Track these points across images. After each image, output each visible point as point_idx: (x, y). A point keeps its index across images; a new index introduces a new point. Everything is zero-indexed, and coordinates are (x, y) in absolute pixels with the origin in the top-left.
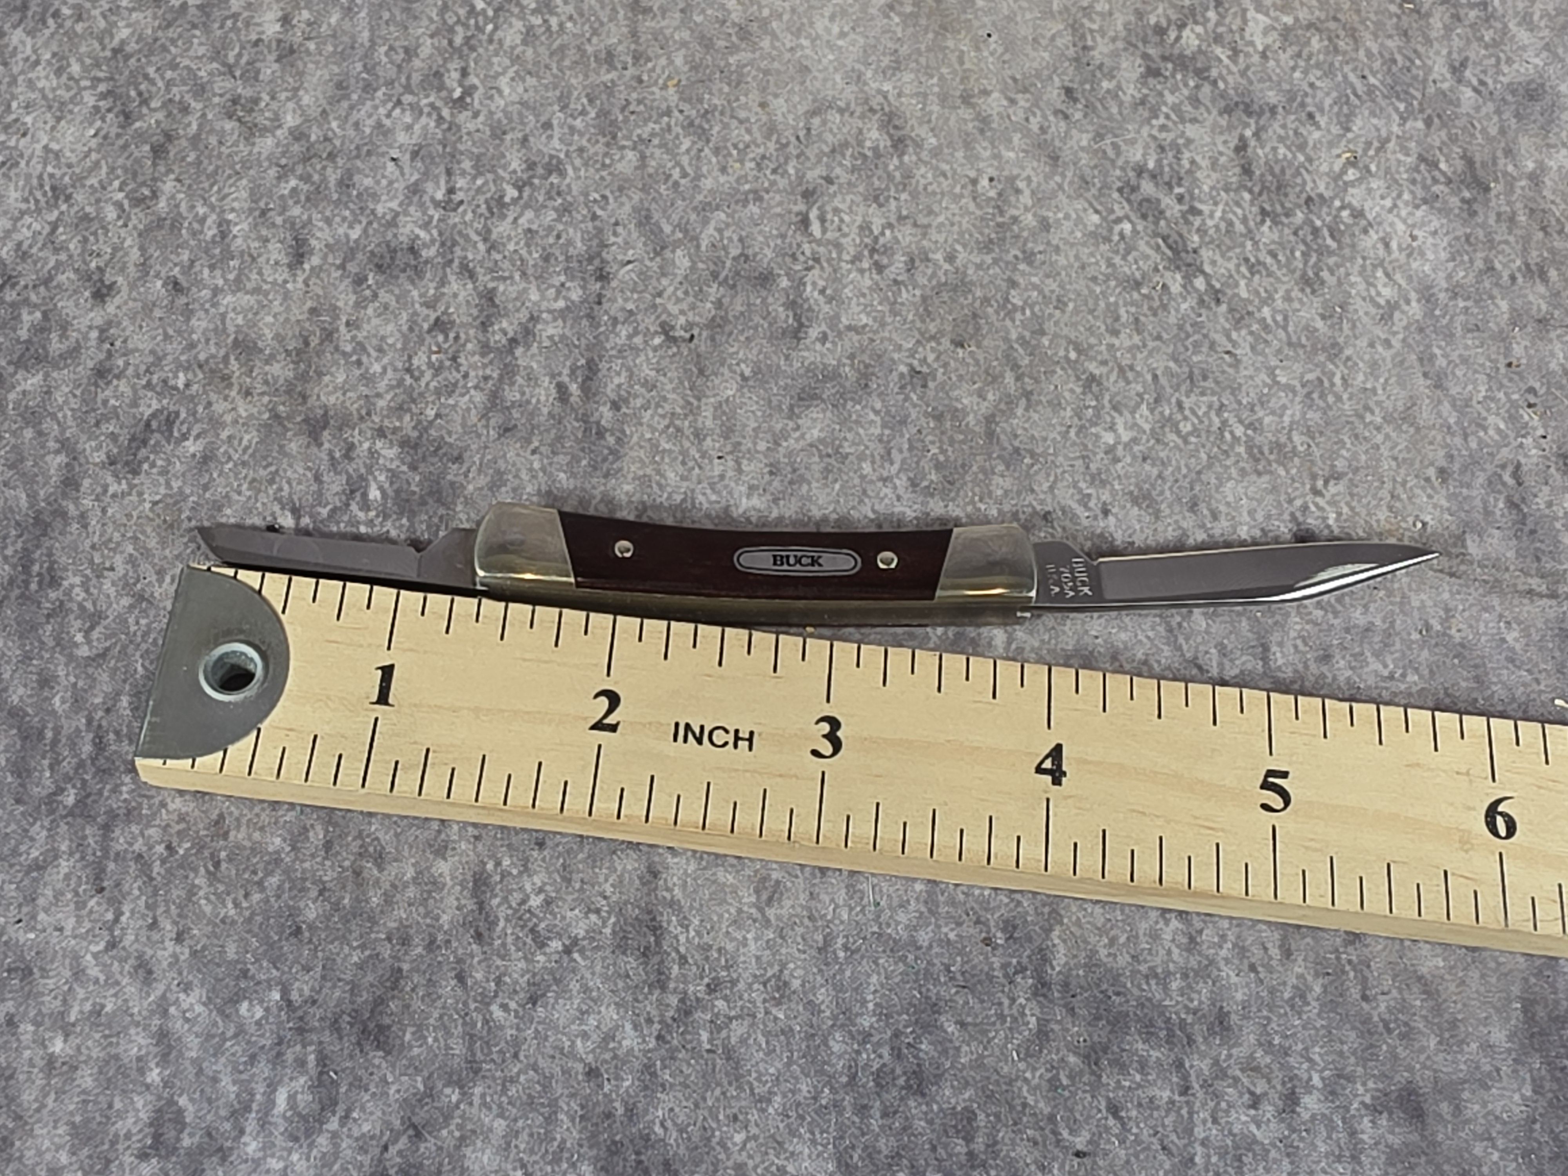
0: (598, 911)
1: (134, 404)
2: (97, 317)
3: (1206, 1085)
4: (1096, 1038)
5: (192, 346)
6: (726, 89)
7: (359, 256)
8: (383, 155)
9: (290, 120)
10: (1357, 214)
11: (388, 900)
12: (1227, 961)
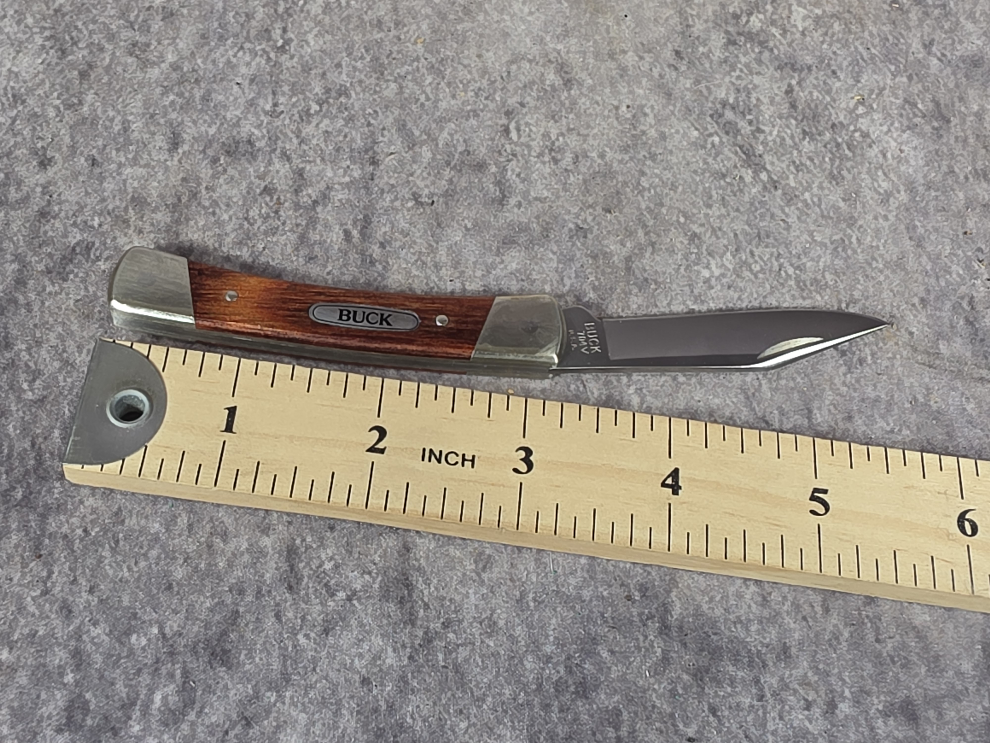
0: (370, 573)
1: (65, 236)
2: (41, 178)
3: (775, 694)
4: (701, 663)
5: (103, 200)
6: (455, 45)
7: (215, 145)
8: (231, 81)
9: (171, 58)
10: (865, 135)
11: (230, 564)
12: (788, 613)
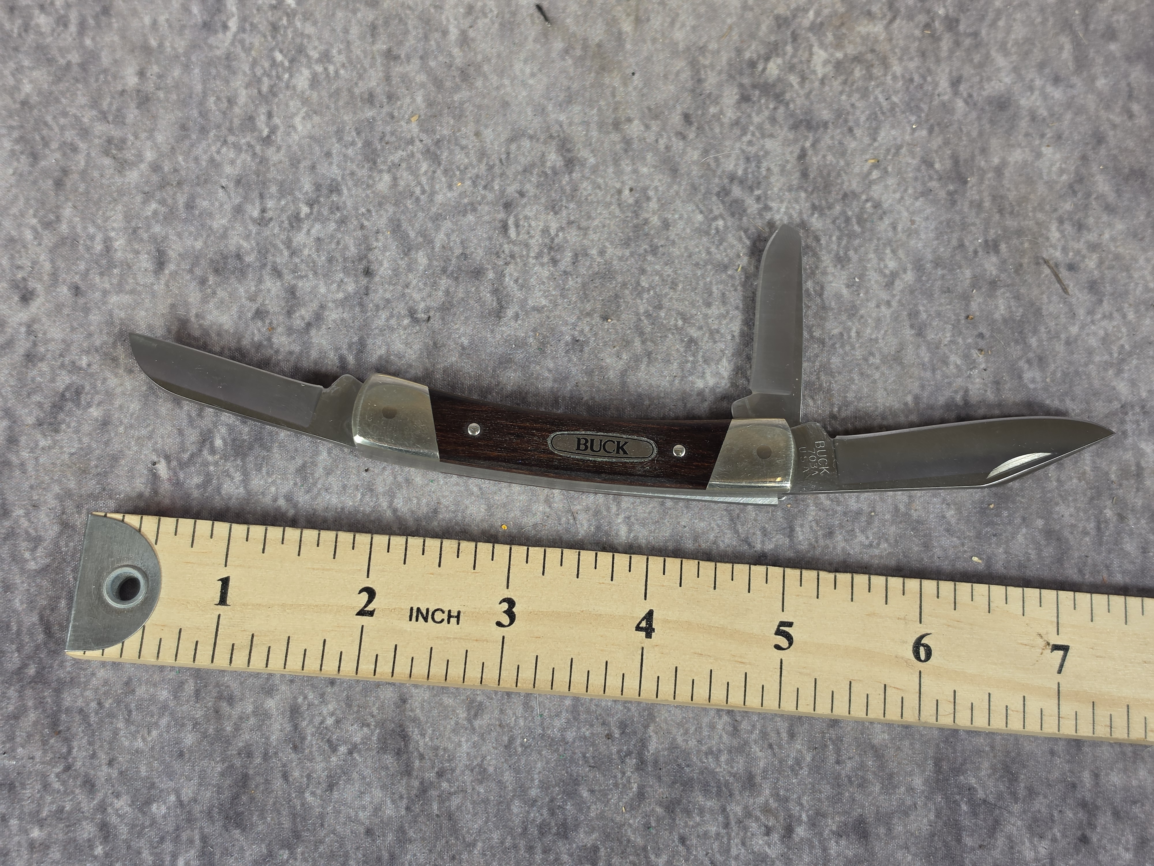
0: (368, 725)
1: (53, 380)
2: (23, 316)
4: (673, 796)
5: (90, 335)
6: (452, 122)
7: (203, 262)
8: (216, 183)
9: (149, 155)
10: (877, 205)
11: (237, 728)
12: (756, 742)
